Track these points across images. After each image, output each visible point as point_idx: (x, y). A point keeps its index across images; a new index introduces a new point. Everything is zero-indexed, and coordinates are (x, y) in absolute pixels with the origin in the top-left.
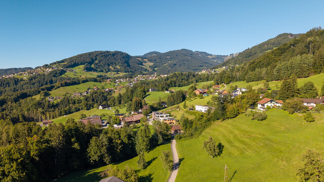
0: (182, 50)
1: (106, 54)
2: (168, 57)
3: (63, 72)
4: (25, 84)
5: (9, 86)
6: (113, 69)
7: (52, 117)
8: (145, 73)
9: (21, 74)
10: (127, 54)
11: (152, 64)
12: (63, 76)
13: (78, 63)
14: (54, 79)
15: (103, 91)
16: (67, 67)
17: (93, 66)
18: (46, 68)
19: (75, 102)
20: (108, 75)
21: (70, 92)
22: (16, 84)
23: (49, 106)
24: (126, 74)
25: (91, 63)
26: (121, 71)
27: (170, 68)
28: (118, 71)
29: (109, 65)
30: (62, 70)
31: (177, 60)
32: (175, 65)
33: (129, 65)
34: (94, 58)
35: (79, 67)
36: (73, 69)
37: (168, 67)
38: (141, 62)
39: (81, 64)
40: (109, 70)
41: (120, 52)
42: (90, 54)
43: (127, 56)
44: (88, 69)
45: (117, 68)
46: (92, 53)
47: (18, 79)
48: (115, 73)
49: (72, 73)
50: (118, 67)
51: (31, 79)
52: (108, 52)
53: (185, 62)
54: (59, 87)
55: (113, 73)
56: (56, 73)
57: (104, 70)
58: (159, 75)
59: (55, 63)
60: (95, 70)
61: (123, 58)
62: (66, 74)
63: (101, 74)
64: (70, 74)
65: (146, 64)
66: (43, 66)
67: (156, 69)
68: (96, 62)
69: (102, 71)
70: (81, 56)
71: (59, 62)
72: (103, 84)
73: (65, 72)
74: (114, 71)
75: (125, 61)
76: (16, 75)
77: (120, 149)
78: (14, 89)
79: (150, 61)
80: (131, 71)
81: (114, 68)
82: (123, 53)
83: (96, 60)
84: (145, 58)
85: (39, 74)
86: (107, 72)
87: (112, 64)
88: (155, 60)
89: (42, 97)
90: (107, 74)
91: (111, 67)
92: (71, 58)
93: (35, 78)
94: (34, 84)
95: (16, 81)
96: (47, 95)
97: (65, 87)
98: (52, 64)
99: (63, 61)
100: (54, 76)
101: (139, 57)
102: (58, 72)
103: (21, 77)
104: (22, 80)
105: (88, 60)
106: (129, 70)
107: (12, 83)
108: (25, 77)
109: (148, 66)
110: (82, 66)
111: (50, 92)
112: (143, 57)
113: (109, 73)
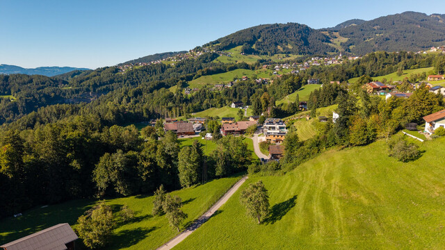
0: (404, 13)
1: (274, 29)
2: (375, 27)
3: (215, 56)
4: (172, 72)
5: (156, 74)
6: (281, 49)
7: (178, 115)
8: (332, 54)
9: (169, 60)
10: (307, 27)
11: (345, 40)
12: (215, 61)
13: (235, 43)
14: (203, 65)
15: (253, 82)
16: (221, 50)
17: (254, 47)
18: (197, 51)
19: (212, 96)
20: (274, 58)
21: (211, 83)
22: (163, 72)
23: (180, 100)
24: (300, 56)
25: (251, 43)
26: (293, 53)
27: (376, 46)
28: (289, 53)
29: (276, 44)
30: (214, 54)
31: (391, 32)
32: (387, 39)
33: (307, 43)
34: (257, 35)
35: (235, 48)
36: (228, 51)
37: (373, 43)
38: (328, 37)
39: (239, 44)
40: (276, 52)
41: (296, 24)
42: (252, 30)
43: (306, 30)
44: (248, 52)
45: (288, 48)
46: (255, 28)
47: (165, 66)
48: (284, 55)
49: (226, 57)
50: (290, 47)
51: (178, 66)
52: (277, 25)
53: (406, 34)
54: (199, 76)
55: (281, 55)
56: (206, 58)
57: (269, 53)
58: (345, 58)
59: (208, 45)
60: (257, 53)
61: (300, 32)
62: (218, 58)
63: (264, 57)
64: (223, 59)
65: (335, 41)
66: (194, 50)
67: (351, 47)
68: (259, 40)
69: (266, 54)
70: (240, 33)
71: (213, 43)
72: (256, 72)
73: (218, 56)
74: (282, 53)
75: (302, 38)
76: (164, 61)
77: (146, 176)
78: (161, 77)
79: (343, 35)
80: (309, 53)
81: (284, 49)
82: (299, 25)
83: (259, 38)
84: (336, 31)
85: (188, 60)
86: (272, 55)
87: (281, 42)
88: (352, 34)
89: (179, 88)
90: (272, 58)
91: (279, 47)
92: (227, 37)
93: (182, 64)
94: (181, 72)
95: (163, 68)
96: (184, 85)
97: (207, 76)
98: (205, 46)
99: (217, 42)
100: (204, 62)
101: (325, 30)
102: (209, 56)
103: (169, 62)
104: (169, 66)
105: (248, 39)
106: (306, 51)
107: (159, 69)
108: (173, 63)
109: (339, 43)
110: (240, 48)
111: (189, 83)
112: (331, 30)
113: (276, 55)
